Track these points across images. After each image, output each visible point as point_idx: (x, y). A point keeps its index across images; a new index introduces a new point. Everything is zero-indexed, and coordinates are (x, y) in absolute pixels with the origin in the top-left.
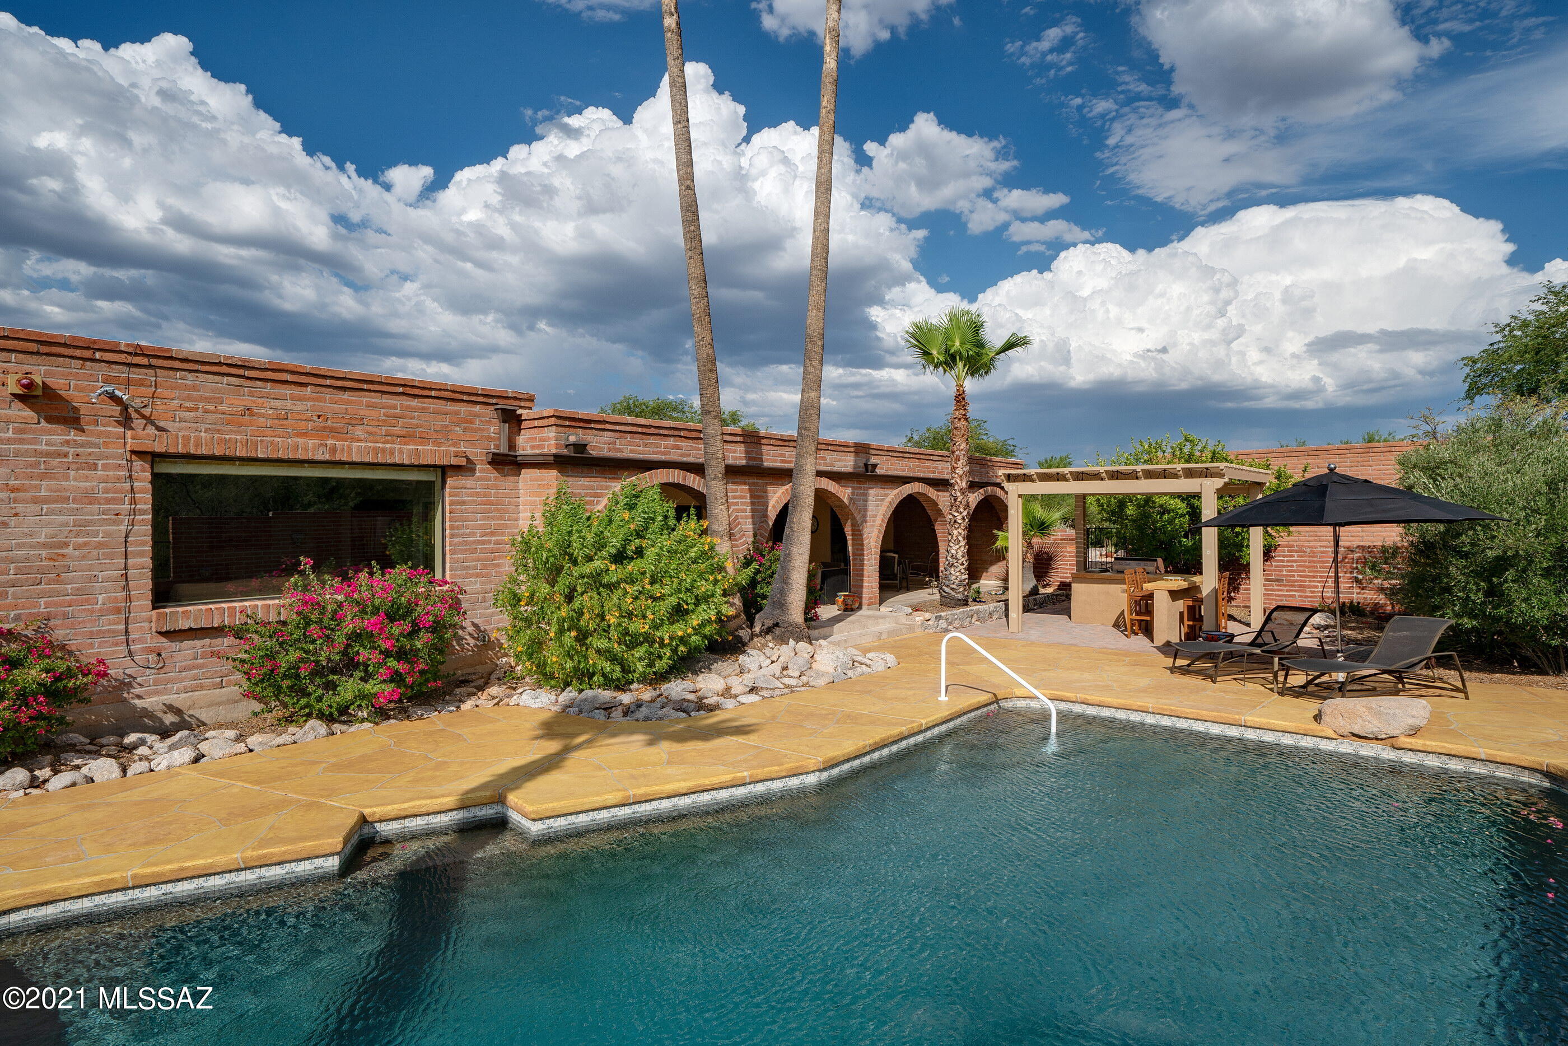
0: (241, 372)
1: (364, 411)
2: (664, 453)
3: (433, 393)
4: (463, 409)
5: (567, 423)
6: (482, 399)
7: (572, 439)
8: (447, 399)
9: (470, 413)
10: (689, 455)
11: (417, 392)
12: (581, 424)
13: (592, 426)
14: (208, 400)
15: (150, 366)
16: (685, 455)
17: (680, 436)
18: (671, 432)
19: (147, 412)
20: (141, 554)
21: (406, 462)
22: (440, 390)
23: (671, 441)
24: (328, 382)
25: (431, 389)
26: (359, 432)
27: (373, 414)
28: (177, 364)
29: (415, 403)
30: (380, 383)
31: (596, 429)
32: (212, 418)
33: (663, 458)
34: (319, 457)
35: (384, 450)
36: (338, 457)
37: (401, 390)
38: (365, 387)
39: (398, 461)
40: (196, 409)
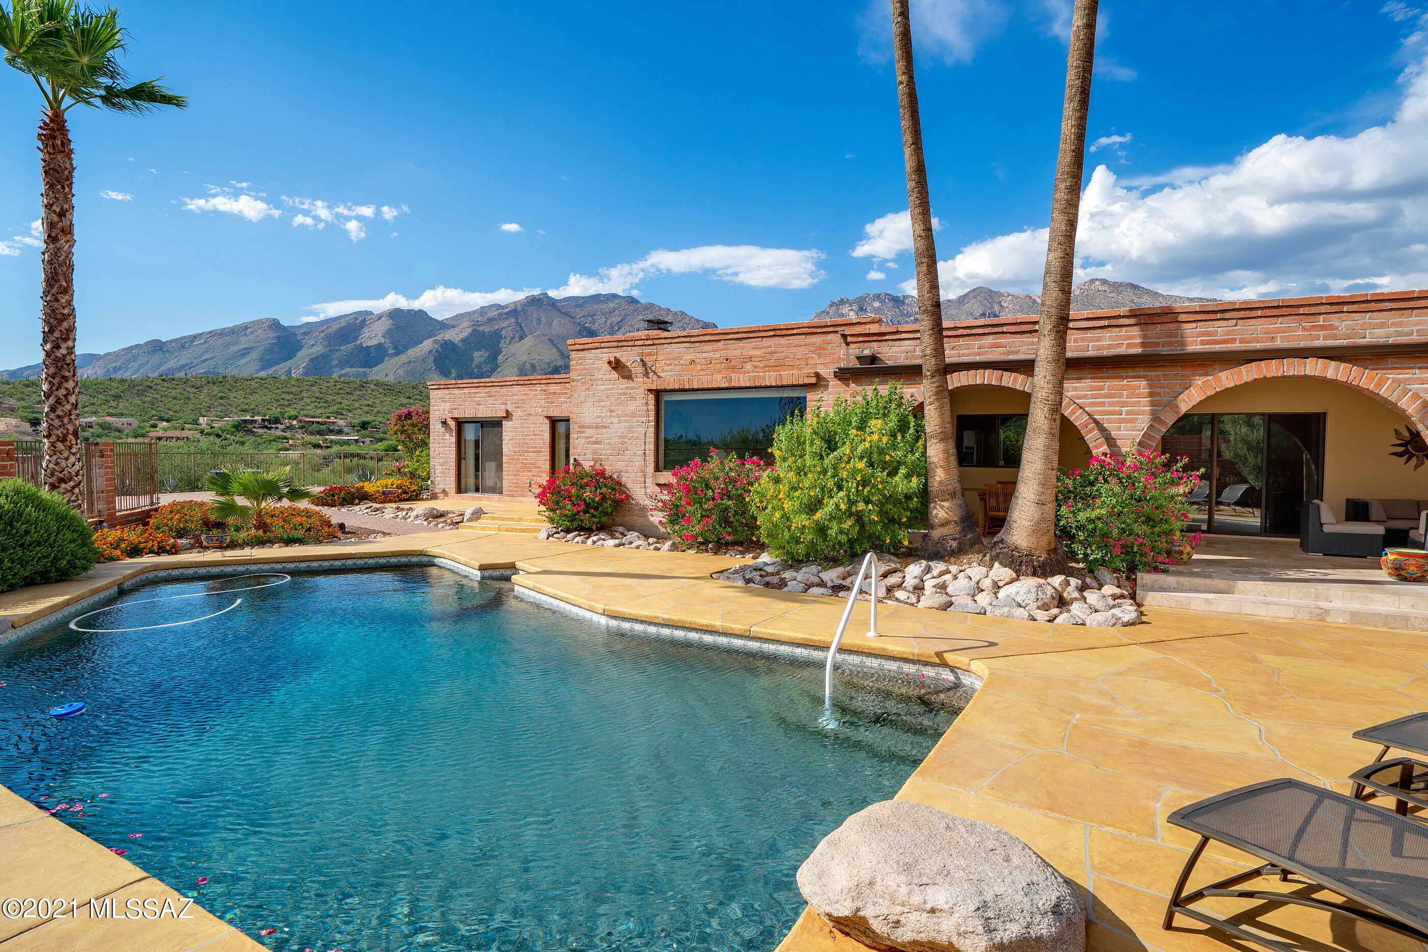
0: (688, 339)
1: (752, 353)
2: (979, 354)
3: (795, 332)
4: (817, 339)
5: (861, 339)
6: (831, 329)
7: (867, 352)
8: (806, 334)
9: (824, 342)
10: (1018, 352)
11: (783, 332)
12: (875, 338)
13: (887, 337)
14: (675, 358)
15: (653, 344)
16: (1009, 353)
17: (1003, 333)
18: (986, 330)
19: (653, 368)
20: (650, 443)
21: (773, 384)
22: (798, 328)
23: (990, 340)
24: (730, 336)
25: (792, 329)
26: (748, 366)
27: (758, 353)
28: (663, 341)
29: (782, 341)
30: (759, 331)
31: (892, 340)
32: (677, 368)
33: (977, 359)
34: (723, 385)
35: (759, 377)
36: (733, 384)
37: (772, 333)
38: (751, 335)
39: (768, 384)
40: (671, 364)
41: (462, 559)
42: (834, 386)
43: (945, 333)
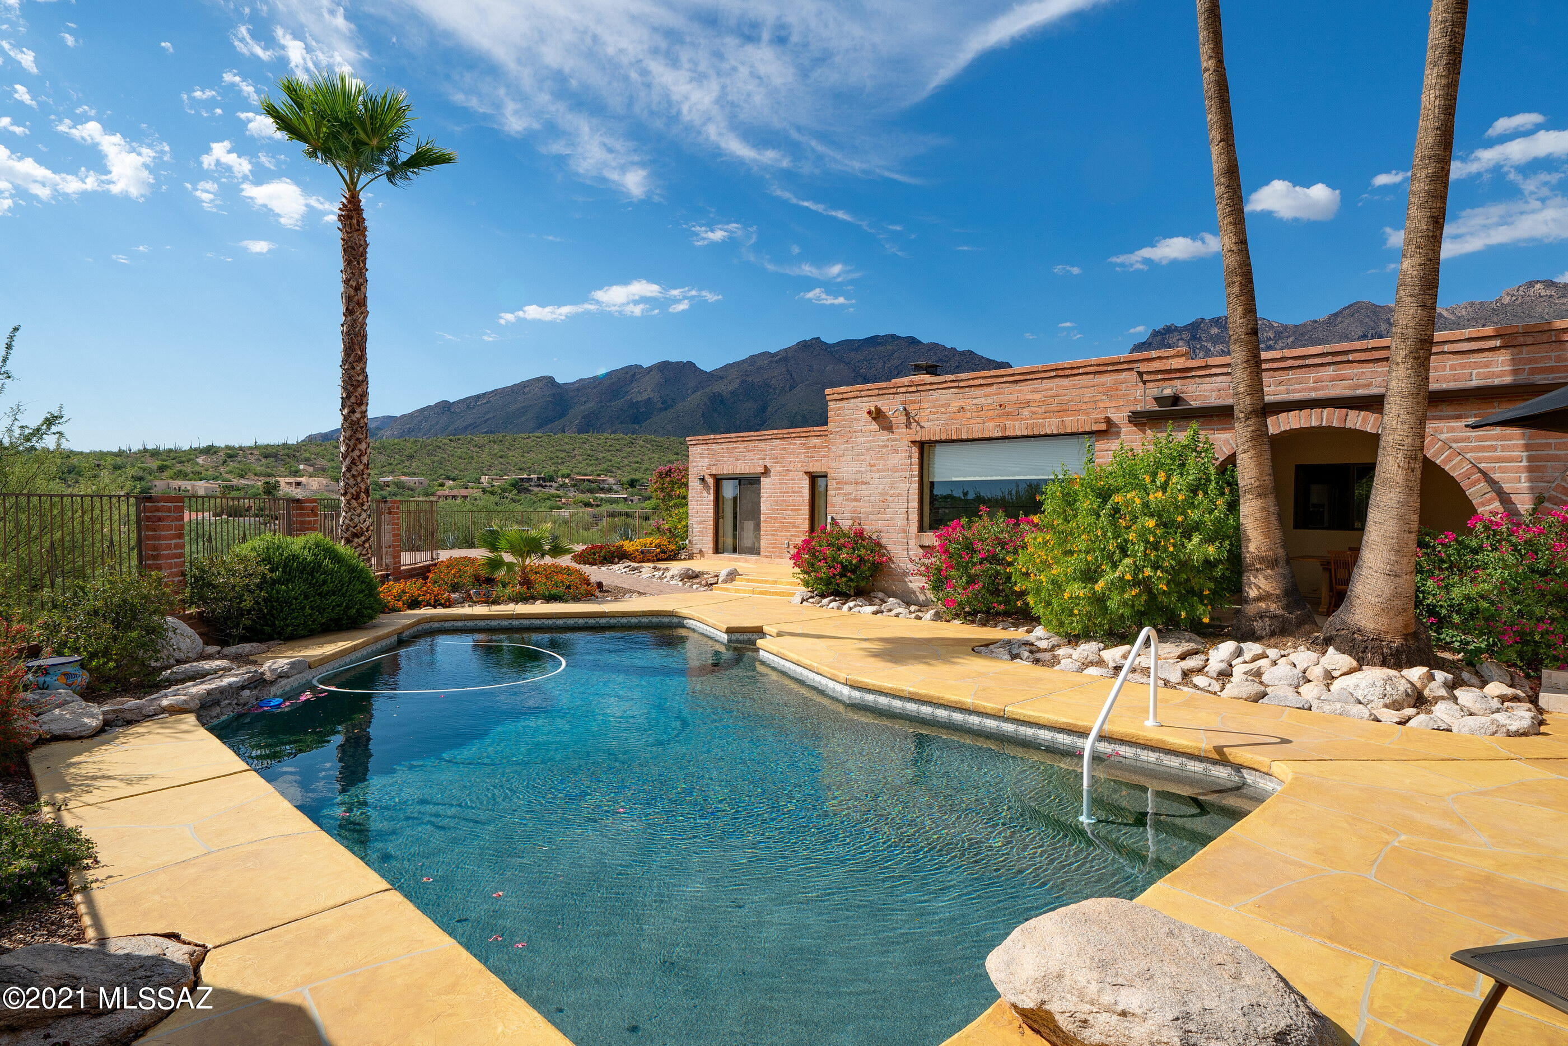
0: (956, 384)
1: (1030, 397)
2: (1315, 389)
3: (1081, 371)
4: (1107, 379)
5: (1160, 377)
6: (1125, 366)
7: (1168, 392)
8: (1095, 373)
9: (1116, 382)
10: (1370, 385)
11: (1067, 372)
12: (1178, 375)
13: (1193, 374)
14: (942, 406)
15: (917, 391)
16: (1357, 387)
17: (1348, 362)
18: (1325, 360)
19: (917, 418)
20: (913, 500)
21: (1055, 432)
22: (1085, 366)
23: (1330, 371)
24: (1005, 379)
25: (1078, 368)
26: (1026, 412)
27: (1037, 396)
28: (928, 387)
29: (1065, 382)
30: (1038, 372)
31: (1199, 377)
32: (944, 416)
33: (1313, 395)
34: (996, 435)
35: (1038, 424)
36: (1007, 434)
37: (1054, 374)
38: (1029, 377)
39: (1049, 432)
40: (937, 412)
41: (710, 621)
42: (1128, 433)
43: (1264, 366)
